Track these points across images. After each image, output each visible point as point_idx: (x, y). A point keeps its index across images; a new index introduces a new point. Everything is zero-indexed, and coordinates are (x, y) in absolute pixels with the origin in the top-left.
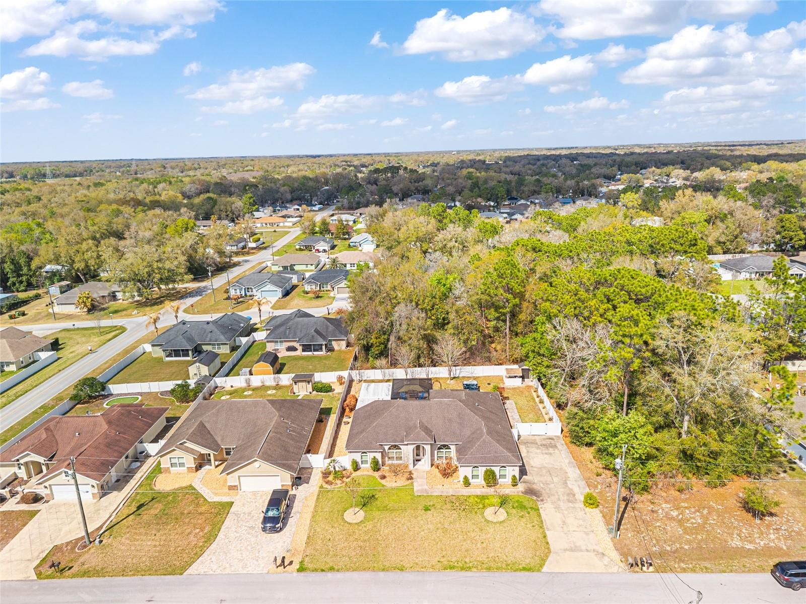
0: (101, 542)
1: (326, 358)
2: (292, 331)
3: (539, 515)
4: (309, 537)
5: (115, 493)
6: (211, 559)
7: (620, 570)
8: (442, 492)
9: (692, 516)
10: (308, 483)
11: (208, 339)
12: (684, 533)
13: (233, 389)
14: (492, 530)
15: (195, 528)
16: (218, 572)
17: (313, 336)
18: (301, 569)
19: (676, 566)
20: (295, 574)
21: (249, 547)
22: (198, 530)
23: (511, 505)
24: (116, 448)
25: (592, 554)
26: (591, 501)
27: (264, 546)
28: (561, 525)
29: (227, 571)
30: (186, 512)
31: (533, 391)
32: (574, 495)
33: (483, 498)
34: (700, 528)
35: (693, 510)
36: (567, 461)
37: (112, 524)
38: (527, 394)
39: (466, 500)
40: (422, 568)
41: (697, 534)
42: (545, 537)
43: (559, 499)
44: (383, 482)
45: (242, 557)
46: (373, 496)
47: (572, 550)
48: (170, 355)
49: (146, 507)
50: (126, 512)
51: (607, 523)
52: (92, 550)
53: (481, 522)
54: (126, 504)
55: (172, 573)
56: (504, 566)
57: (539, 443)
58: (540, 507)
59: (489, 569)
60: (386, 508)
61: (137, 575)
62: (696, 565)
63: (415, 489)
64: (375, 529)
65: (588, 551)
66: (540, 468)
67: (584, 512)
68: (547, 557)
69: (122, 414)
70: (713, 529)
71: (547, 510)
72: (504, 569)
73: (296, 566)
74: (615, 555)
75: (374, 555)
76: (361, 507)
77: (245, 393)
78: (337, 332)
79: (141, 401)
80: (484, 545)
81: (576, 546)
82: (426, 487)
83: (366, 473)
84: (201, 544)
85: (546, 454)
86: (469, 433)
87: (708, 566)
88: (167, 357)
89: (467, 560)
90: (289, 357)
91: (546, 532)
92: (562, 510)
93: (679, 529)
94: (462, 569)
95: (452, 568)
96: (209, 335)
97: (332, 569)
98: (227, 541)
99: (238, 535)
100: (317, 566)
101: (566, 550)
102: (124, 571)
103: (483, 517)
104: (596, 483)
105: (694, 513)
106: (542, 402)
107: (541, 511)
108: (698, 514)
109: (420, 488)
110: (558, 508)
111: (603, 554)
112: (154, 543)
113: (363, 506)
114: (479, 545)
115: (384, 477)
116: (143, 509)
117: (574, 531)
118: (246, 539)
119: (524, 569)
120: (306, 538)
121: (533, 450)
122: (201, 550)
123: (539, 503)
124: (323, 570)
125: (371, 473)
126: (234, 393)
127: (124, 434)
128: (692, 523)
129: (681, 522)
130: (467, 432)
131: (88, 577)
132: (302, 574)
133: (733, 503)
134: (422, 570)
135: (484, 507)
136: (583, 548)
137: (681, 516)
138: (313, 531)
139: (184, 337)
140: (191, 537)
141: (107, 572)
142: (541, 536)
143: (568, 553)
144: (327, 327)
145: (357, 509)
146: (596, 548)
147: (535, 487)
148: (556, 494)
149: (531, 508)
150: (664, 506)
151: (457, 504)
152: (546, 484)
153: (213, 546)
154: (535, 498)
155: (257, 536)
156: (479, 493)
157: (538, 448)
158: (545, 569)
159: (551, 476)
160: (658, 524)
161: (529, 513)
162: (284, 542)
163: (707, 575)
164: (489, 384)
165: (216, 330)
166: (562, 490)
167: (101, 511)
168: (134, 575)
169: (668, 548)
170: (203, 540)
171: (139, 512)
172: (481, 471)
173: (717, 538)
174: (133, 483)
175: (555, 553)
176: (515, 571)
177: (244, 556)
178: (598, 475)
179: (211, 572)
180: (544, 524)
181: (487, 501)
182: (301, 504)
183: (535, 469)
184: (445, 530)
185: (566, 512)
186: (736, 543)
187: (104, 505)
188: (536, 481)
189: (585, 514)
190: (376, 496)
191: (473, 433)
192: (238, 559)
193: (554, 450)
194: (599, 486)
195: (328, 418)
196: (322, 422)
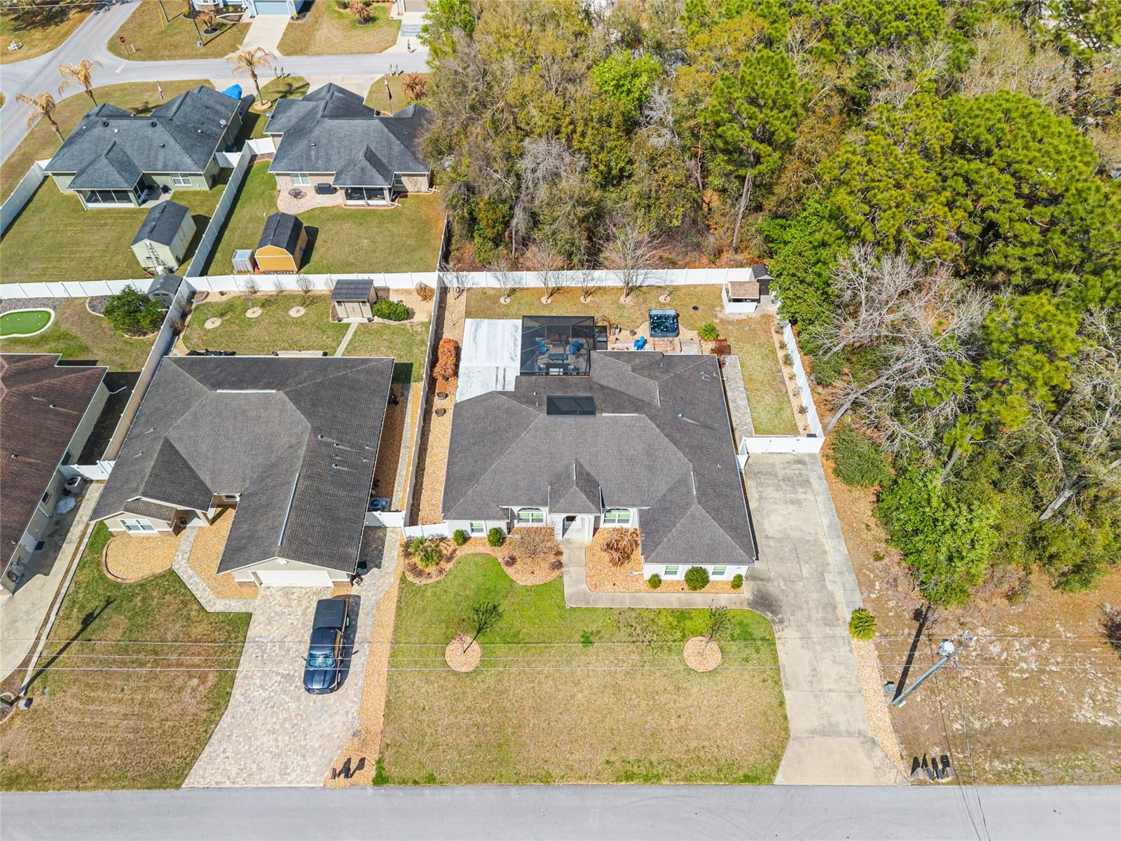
0: (30, 701)
1: (392, 216)
2: (323, 154)
3: (775, 658)
4: (388, 702)
5: (39, 578)
6: (224, 751)
7: (899, 778)
8: (613, 600)
9: (1023, 654)
10: (378, 566)
11: (160, 164)
12: (1006, 692)
13: (224, 298)
14: (695, 689)
15: (191, 677)
16: (240, 783)
17: (363, 169)
18: (380, 780)
19: (987, 766)
20: (370, 791)
21: (287, 725)
22: (195, 681)
23: (729, 631)
24: (17, 493)
25: (856, 742)
26: (861, 624)
27: (313, 722)
28: (810, 678)
29: (255, 783)
30: (169, 637)
31: (773, 330)
32: (835, 608)
33: (682, 615)
34: (1031, 682)
35: (1026, 641)
36: (825, 521)
37: (44, 661)
38: (763, 338)
39: (653, 620)
40: (581, 778)
41: (1026, 694)
42: (782, 703)
43: (809, 619)
44: (510, 571)
45: (277, 747)
46: (495, 607)
47: (824, 733)
48: (92, 197)
49: (97, 620)
50: (65, 633)
51: (885, 671)
52: (18, 722)
53: (678, 671)
54: (61, 614)
55: (162, 784)
56: (714, 773)
57: (781, 473)
58: (777, 635)
59: (688, 779)
61: (103, 788)
62: (1018, 764)
63: (567, 591)
64: (499, 687)
65: (849, 734)
66: (780, 540)
67: (848, 648)
68: (784, 747)
69: (15, 407)
70: (1053, 682)
71: (789, 642)
72: (714, 779)
73: (370, 771)
74: (891, 744)
75: (500, 745)
76: (475, 633)
77: (249, 314)
78: (409, 158)
79: (56, 324)
80: (682, 721)
81: (831, 725)
82: (584, 587)
83: (481, 549)
84: (204, 715)
85: (792, 502)
86: (664, 488)
87: (1037, 766)
88: (89, 200)
89: (654, 758)
90: (322, 209)
91: (785, 692)
92: (813, 642)
93: (999, 685)
94: (647, 779)
95: (629, 777)
96: (162, 153)
97: (431, 779)
98: (248, 708)
99: (265, 695)
100: (407, 773)
101: (814, 732)
102: (78, 779)
103: (682, 661)
104: (872, 576)
105: (1027, 648)
106: (788, 361)
107: (779, 647)
108: (1034, 650)
109: (574, 589)
110: (805, 638)
111: (873, 741)
112: (123, 709)
113: (479, 631)
114: (672, 721)
115: (512, 561)
116: (93, 626)
117: (830, 691)
118: (281, 705)
119: (747, 779)
120: (383, 704)
121: (770, 492)
122: (206, 731)
123: (776, 627)
124: (415, 782)
125: (488, 549)
126: (229, 309)
127: (27, 454)
128: (1022, 671)
129: (1004, 668)
130: (662, 486)
131: (18, 790)
132: (382, 790)
133: (1093, 627)
134: (580, 782)
135: (684, 636)
136: (843, 728)
137: (1005, 655)
138: (394, 690)
139: (111, 162)
140: (186, 696)
141: (49, 780)
142: (775, 702)
143: (817, 739)
144: (390, 144)
145: (469, 639)
146: (862, 727)
147: (771, 588)
148: (804, 606)
149: (762, 639)
150: (980, 630)
151: (638, 631)
152: (789, 580)
153: (226, 720)
154: (769, 615)
155: (299, 700)
156: (675, 606)
157: (778, 488)
158: (779, 779)
159: (798, 562)
160: (967, 674)
161: (758, 651)
162: (347, 713)
163: (1035, 789)
164: (695, 308)
165: (172, 142)
166: (815, 596)
167: (19, 624)
168: (95, 787)
169: (977, 725)
170: (205, 707)
171: (86, 634)
172: (682, 570)
173: (1058, 703)
174: (68, 549)
175: (797, 739)
176: (731, 783)
177: (281, 744)
178: (878, 558)
179: (228, 784)
180: (782, 674)
181: (688, 623)
182: (369, 621)
183: (772, 544)
184: (617, 690)
185: (818, 648)
186: (1085, 714)
187: (24, 608)
188: (772, 574)
189: (851, 651)
190: (500, 609)
191: (670, 490)
192: (271, 752)
193: (806, 493)
194: (877, 583)
195: (406, 392)
196: (397, 403)
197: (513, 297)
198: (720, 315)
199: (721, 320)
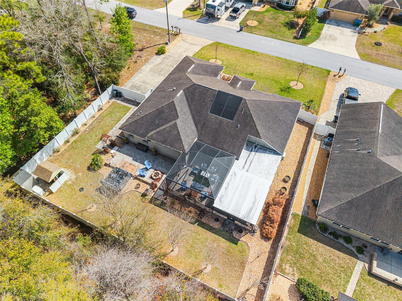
6: (383, 92)
20: (332, 70)
46: (282, 91)
47: (194, 44)
53: (226, 62)
60: (277, 82)
64: (286, 75)
65: (187, 42)
73: (332, 74)
74: (178, 39)
76: (291, 88)
81: (190, 45)
91: (197, 51)
92: (179, 55)
100: (320, 70)
103: (223, 62)
117: (184, 48)
119: (222, 44)
120: (327, 85)
124: (317, 68)
138: (323, 86)
145: (294, 87)
162: (340, 87)
192: (366, 87)
193: (137, 84)
194: (144, 59)
195: (306, 208)
196: (313, 201)
197: (198, 269)
198: (74, 177)
199: (76, 173)
